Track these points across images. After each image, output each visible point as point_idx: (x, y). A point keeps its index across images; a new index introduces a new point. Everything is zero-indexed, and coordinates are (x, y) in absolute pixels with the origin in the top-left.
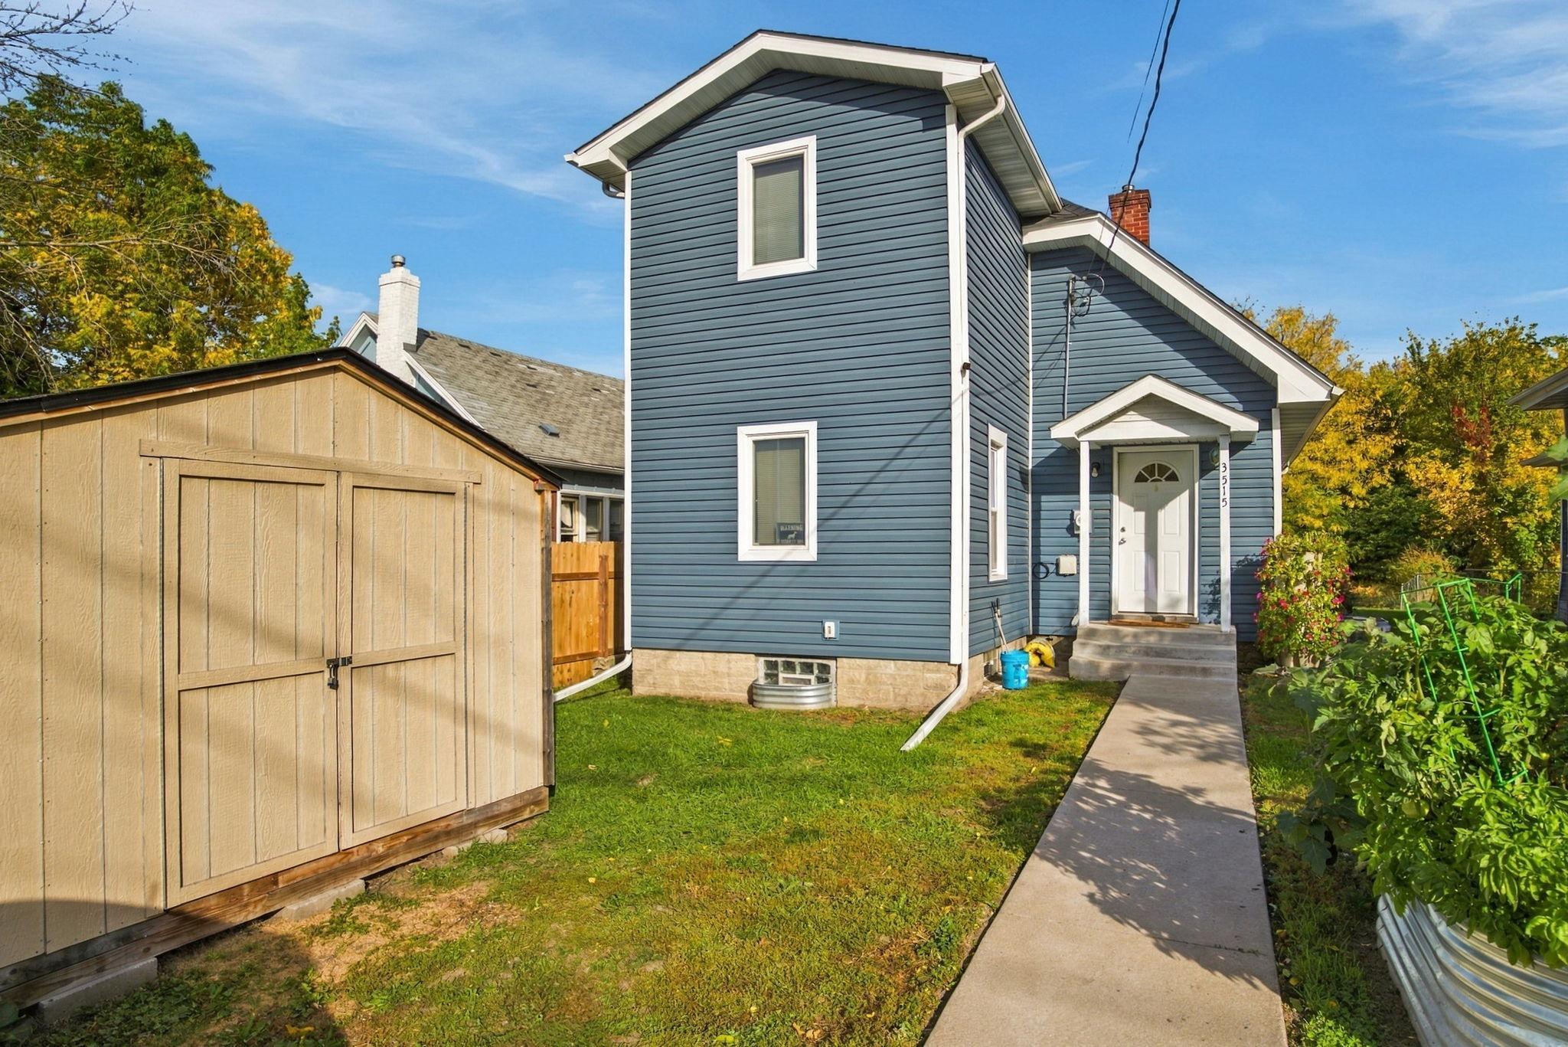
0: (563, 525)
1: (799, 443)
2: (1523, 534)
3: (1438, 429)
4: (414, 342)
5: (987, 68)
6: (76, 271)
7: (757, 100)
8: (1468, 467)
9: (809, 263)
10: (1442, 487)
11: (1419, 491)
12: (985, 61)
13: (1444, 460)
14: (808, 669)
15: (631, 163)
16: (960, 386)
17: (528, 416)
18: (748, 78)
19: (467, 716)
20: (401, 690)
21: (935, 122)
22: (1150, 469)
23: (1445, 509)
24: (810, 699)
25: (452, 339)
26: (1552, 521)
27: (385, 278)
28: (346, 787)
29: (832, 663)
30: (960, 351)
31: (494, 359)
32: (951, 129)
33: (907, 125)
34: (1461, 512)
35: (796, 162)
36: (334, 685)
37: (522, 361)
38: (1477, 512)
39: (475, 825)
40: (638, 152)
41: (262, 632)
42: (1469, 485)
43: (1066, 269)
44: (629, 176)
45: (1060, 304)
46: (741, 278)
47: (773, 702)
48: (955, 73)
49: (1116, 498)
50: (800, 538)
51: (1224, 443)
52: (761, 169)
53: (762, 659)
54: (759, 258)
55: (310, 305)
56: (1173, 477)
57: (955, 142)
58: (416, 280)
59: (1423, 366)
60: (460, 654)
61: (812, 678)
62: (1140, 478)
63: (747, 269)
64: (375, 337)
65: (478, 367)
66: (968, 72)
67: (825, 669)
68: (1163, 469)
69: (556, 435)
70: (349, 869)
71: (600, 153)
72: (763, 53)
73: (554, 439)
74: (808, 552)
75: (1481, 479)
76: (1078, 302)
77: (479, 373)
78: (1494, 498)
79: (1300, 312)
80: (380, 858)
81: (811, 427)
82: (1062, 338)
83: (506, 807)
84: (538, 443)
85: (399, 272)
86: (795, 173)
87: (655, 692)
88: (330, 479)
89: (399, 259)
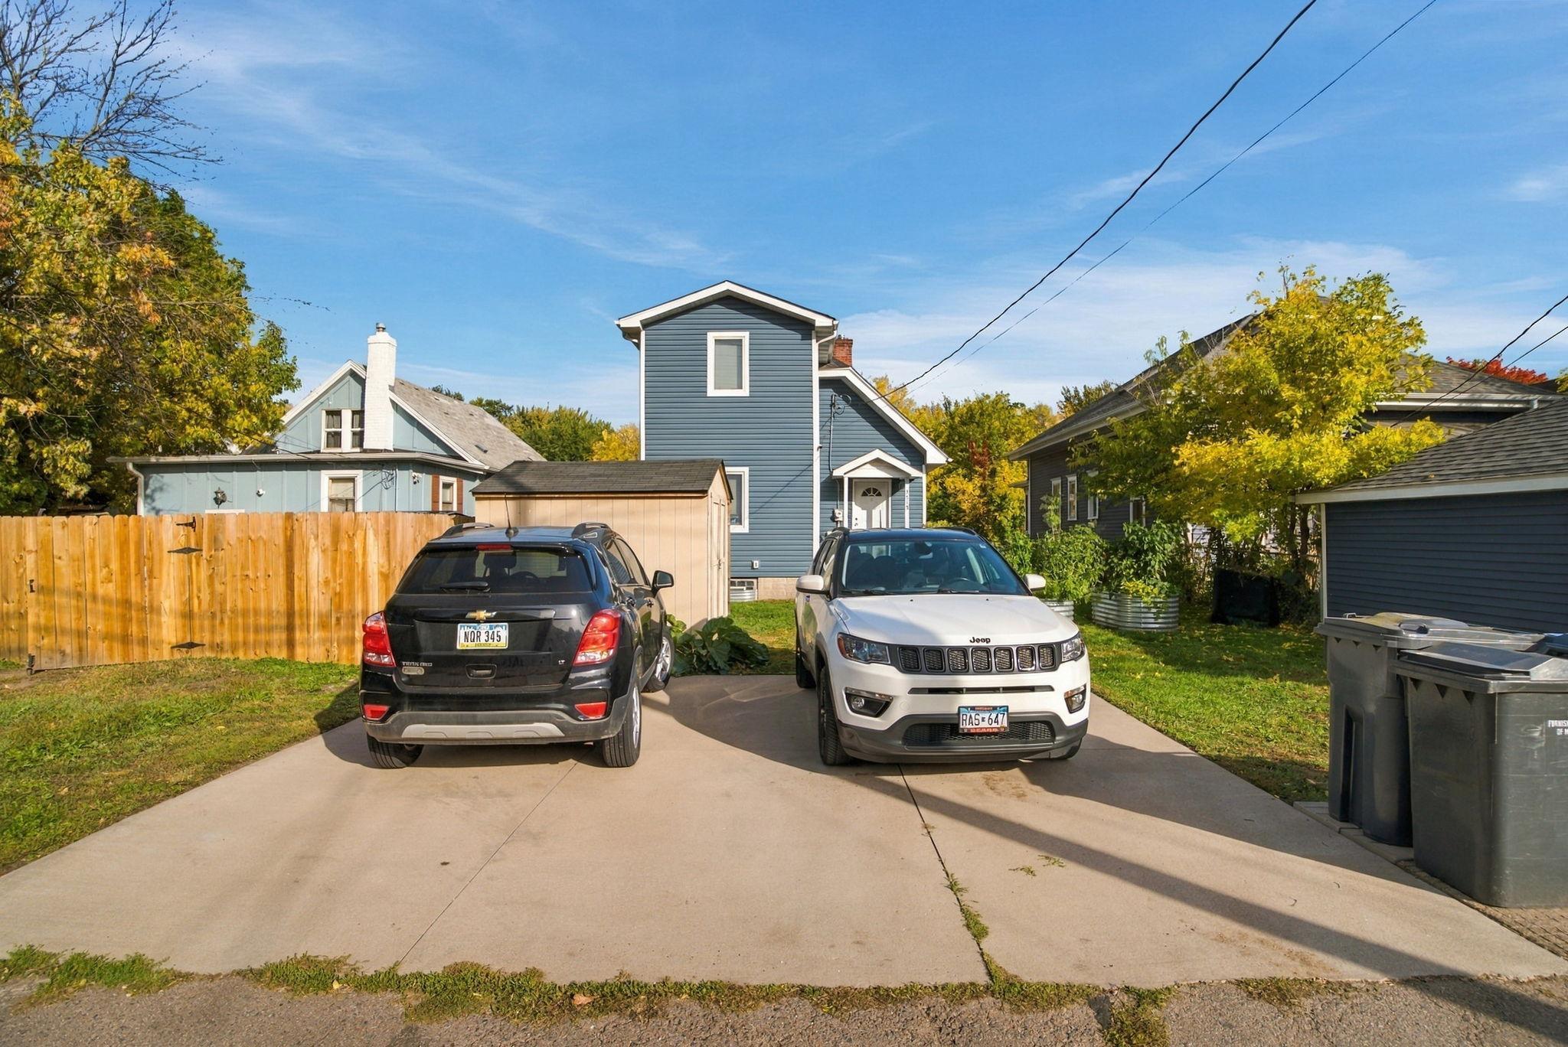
1: (738, 477)
2: (1005, 522)
3: (961, 456)
4: (393, 384)
5: (835, 321)
7: (717, 308)
8: (977, 481)
9: (745, 393)
10: (964, 493)
11: (950, 495)
12: (833, 319)
13: (965, 476)
14: (742, 584)
15: (644, 327)
16: (816, 454)
18: (720, 298)
21: (806, 336)
22: (868, 490)
23: (965, 506)
24: (748, 597)
26: (1020, 515)
27: (371, 339)
29: (755, 581)
30: (816, 443)
32: (814, 341)
33: (793, 335)
34: (974, 507)
35: (739, 342)
38: (982, 510)
40: (651, 322)
42: (978, 492)
43: (831, 390)
44: (643, 332)
45: (828, 406)
46: (708, 395)
48: (821, 322)
49: (854, 503)
50: (739, 522)
51: (907, 480)
52: (720, 343)
54: (718, 386)
56: (879, 494)
57: (815, 345)
58: (393, 342)
59: (952, 416)
61: (745, 588)
62: (864, 494)
63: (712, 391)
66: (828, 322)
68: (875, 490)
71: (630, 322)
72: (727, 292)
74: (745, 529)
75: (983, 489)
76: (837, 407)
78: (991, 502)
79: (885, 379)
81: (746, 470)
82: (828, 424)
85: (383, 336)
86: (738, 347)
89: (381, 325)
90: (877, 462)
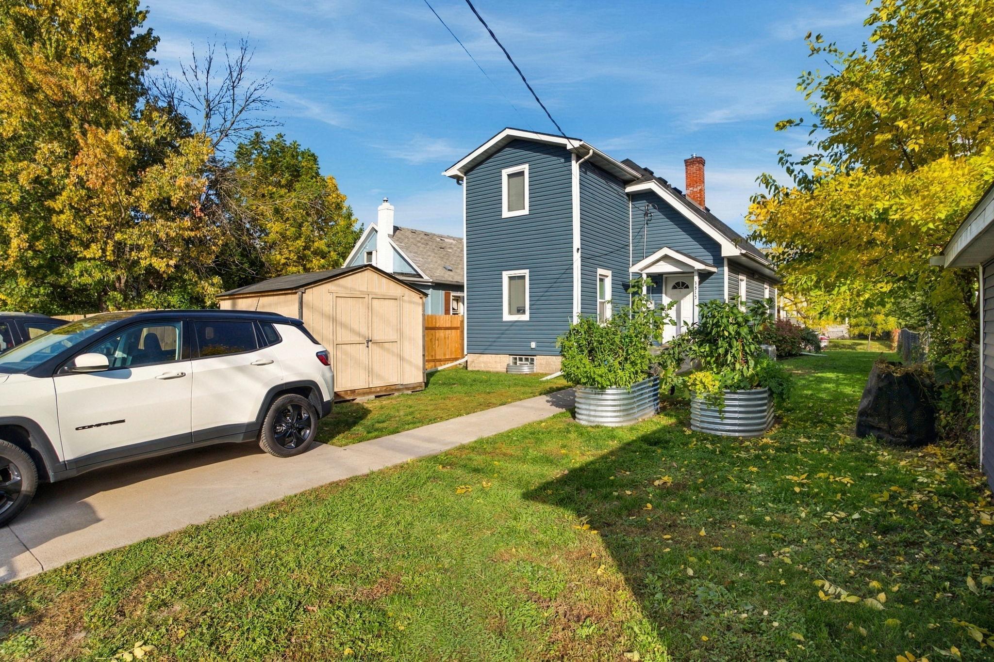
0: (453, 309)
1: (523, 277)
4: (392, 233)
5: (581, 143)
6: (269, 213)
7: (508, 150)
9: (526, 211)
12: (581, 140)
14: (527, 359)
15: (466, 174)
16: (576, 256)
17: (439, 262)
18: (505, 142)
19: (402, 358)
20: (383, 348)
21: (568, 159)
22: (678, 284)
24: (526, 370)
25: (408, 230)
27: (380, 208)
28: (370, 370)
29: (535, 358)
30: (577, 243)
31: (426, 237)
32: (573, 161)
33: (557, 161)
35: (521, 174)
36: (368, 347)
37: (439, 236)
39: (402, 389)
40: (468, 170)
41: (352, 331)
43: (645, 201)
44: (465, 178)
45: (643, 215)
46: (504, 216)
47: (514, 371)
48: (571, 145)
49: (664, 295)
50: (524, 312)
51: (696, 273)
52: (510, 176)
53: (511, 357)
54: (510, 210)
55: (353, 218)
56: (687, 287)
57: (575, 166)
58: (392, 207)
60: (399, 342)
61: (528, 363)
62: (674, 287)
63: (506, 214)
64: (377, 232)
65: (419, 242)
66: (577, 144)
67: (532, 360)
68: (683, 284)
69: (451, 270)
70: (371, 393)
71: (454, 171)
72: (508, 136)
73: (451, 273)
74: (526, 317)
76: (649, 215)
77: (419, 244)
80: (378, 392)
81: (527, 271)
82: (643, 230)
83: (411, 386)
84: (442, 274)
85: (386, 204)
86: (521, 178)
87: (474, 369)
88: (366, 296)
89: (385, 199)
90: (666, 258)
